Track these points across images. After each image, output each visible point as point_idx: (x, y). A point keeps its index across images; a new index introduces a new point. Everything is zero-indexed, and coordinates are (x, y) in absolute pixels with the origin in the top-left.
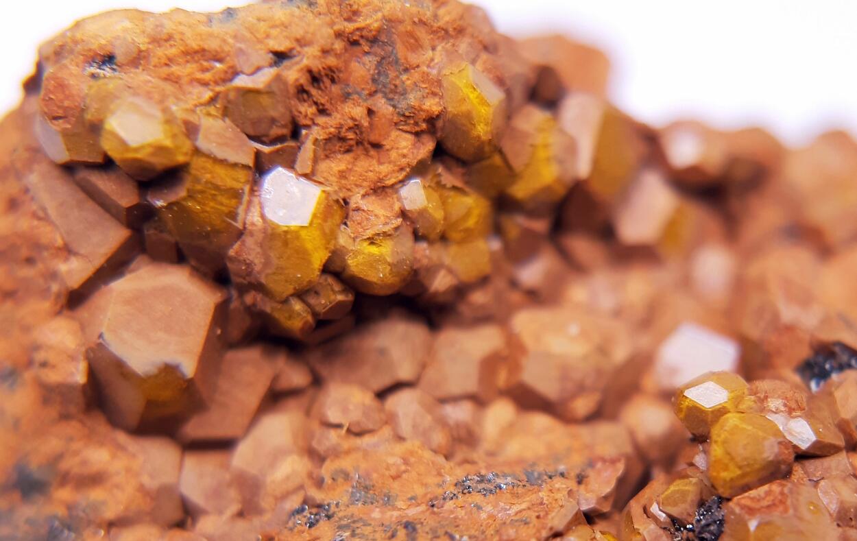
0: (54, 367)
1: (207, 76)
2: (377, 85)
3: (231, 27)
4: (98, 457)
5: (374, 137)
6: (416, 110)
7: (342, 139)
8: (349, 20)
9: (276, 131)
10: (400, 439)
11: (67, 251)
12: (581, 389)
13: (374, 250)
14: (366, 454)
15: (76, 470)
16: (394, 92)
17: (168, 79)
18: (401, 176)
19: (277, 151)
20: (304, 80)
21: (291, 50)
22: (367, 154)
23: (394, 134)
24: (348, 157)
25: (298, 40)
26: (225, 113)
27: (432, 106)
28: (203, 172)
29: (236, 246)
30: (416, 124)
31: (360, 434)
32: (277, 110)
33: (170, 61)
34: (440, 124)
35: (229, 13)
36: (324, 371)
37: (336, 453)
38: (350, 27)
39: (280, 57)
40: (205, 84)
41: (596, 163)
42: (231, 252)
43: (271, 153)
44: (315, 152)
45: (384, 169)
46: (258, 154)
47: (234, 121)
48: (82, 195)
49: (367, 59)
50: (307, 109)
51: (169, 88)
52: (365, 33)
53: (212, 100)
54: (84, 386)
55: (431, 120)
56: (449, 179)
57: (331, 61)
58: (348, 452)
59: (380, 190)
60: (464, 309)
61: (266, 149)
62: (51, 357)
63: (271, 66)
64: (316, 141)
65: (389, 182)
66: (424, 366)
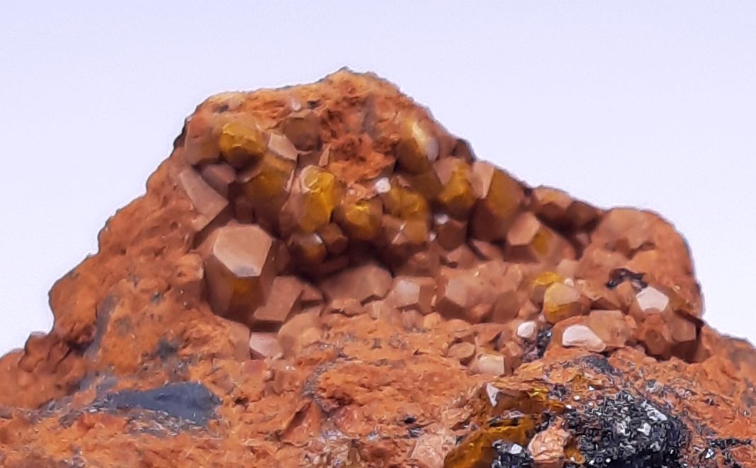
0: (185, 275)
1: (275, 114)
2: (364, 128)
3: (288, 92)
4: (206, 329)
5: (362, 154)
6: (385, 139)
7: (344, 152)
8: (350, 92)
9: (309, 143)
10: (374, 319)
11: (196, 213)
12: (479, 301)
13: (360, 208)
14: (354, 324)
15: (194, 335)
16: (373, 133)
17: (255, 114)
18: (376, 175)
19: (309, 155)
20: (326, 116)
21: (319, 101)
22: (357, 163)
23: (373, 154)
24: (347, 163)
25: (323, 96)
26: (284, 132)
27: (394, 137)
28: (270, 162)
29: (286, 204)
30: (386, 147)
31: (350, 316)
32: (311, 130)
33: (256, 108)
34: (398, 148)
35: (288, 87)
36: (330, 294)
37: (337, 325)
38: (351, 96)
39: (313, 104)
40: (274, 118)
41: (490, 191)
42: (283, 209)
43: (305, 156)
44: (330, 154)
45: (367, 171)
46: (299, 156)
47: (287, 136)
48: (205, 184)
49: (359, 114)
50: (325, 133)
51: (255, 118)
52: (359, 99)
53: (277, 126)
54: (201, 280)
55: (394, 145)
56: (402, 182)
57: (340, 109)
58: (343, 325)
59: (365, 181)
60: (412, 263)
61: (304, 153)
62: (184, 269)
63: (309, 108)
64: (330, 150)
65: (370, 177)
66: (388, 291)
